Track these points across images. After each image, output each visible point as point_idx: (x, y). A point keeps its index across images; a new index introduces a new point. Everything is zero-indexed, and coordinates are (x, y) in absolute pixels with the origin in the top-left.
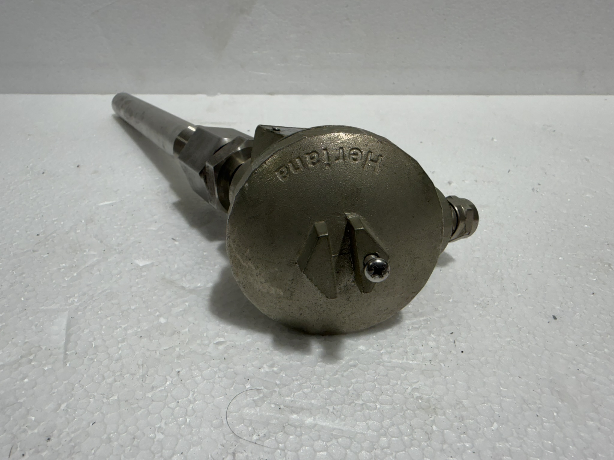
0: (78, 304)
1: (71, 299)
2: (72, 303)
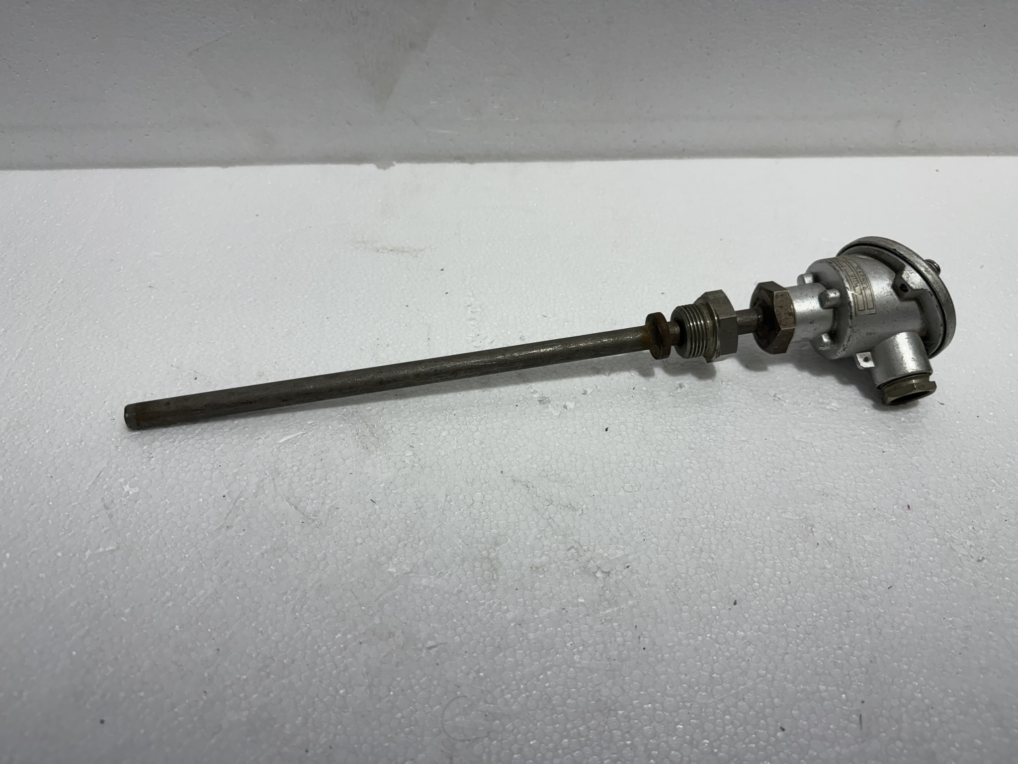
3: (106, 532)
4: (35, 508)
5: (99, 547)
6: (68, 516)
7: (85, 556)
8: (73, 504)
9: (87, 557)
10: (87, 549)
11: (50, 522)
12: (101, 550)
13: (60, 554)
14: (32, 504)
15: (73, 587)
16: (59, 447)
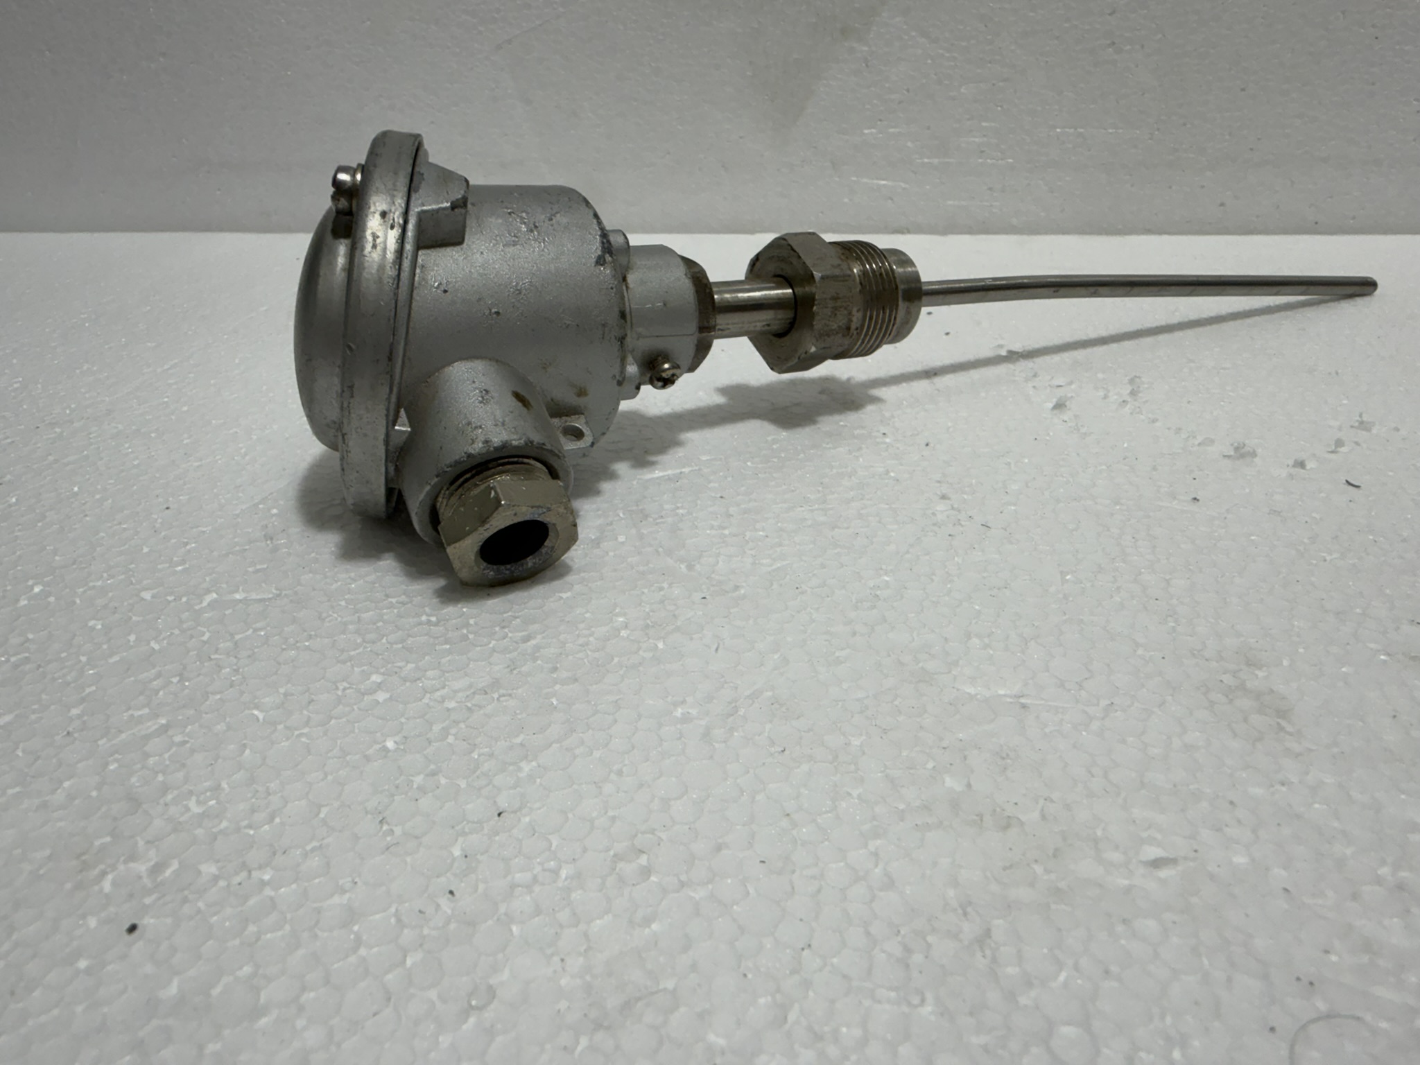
0: (703, 723)
1: (680, 710)
2: (686, 719)
3: (257, 571)
4: (125, 529)
5: (237, 591)
6: (187, 544)
7: (201, 603)
8: (201, 529)
9: (205, 604)
10: (208, 591)
11: (146, 550)
12: (238, 596)
13: (147, 595)
14: (120, 523)
15: (156, 647)
16: (201, 460)
